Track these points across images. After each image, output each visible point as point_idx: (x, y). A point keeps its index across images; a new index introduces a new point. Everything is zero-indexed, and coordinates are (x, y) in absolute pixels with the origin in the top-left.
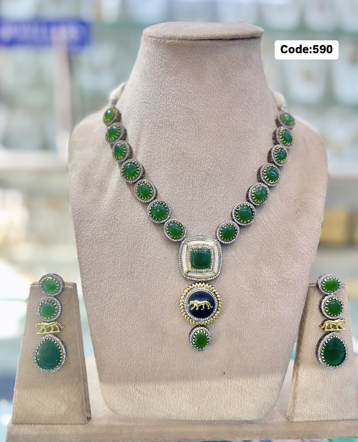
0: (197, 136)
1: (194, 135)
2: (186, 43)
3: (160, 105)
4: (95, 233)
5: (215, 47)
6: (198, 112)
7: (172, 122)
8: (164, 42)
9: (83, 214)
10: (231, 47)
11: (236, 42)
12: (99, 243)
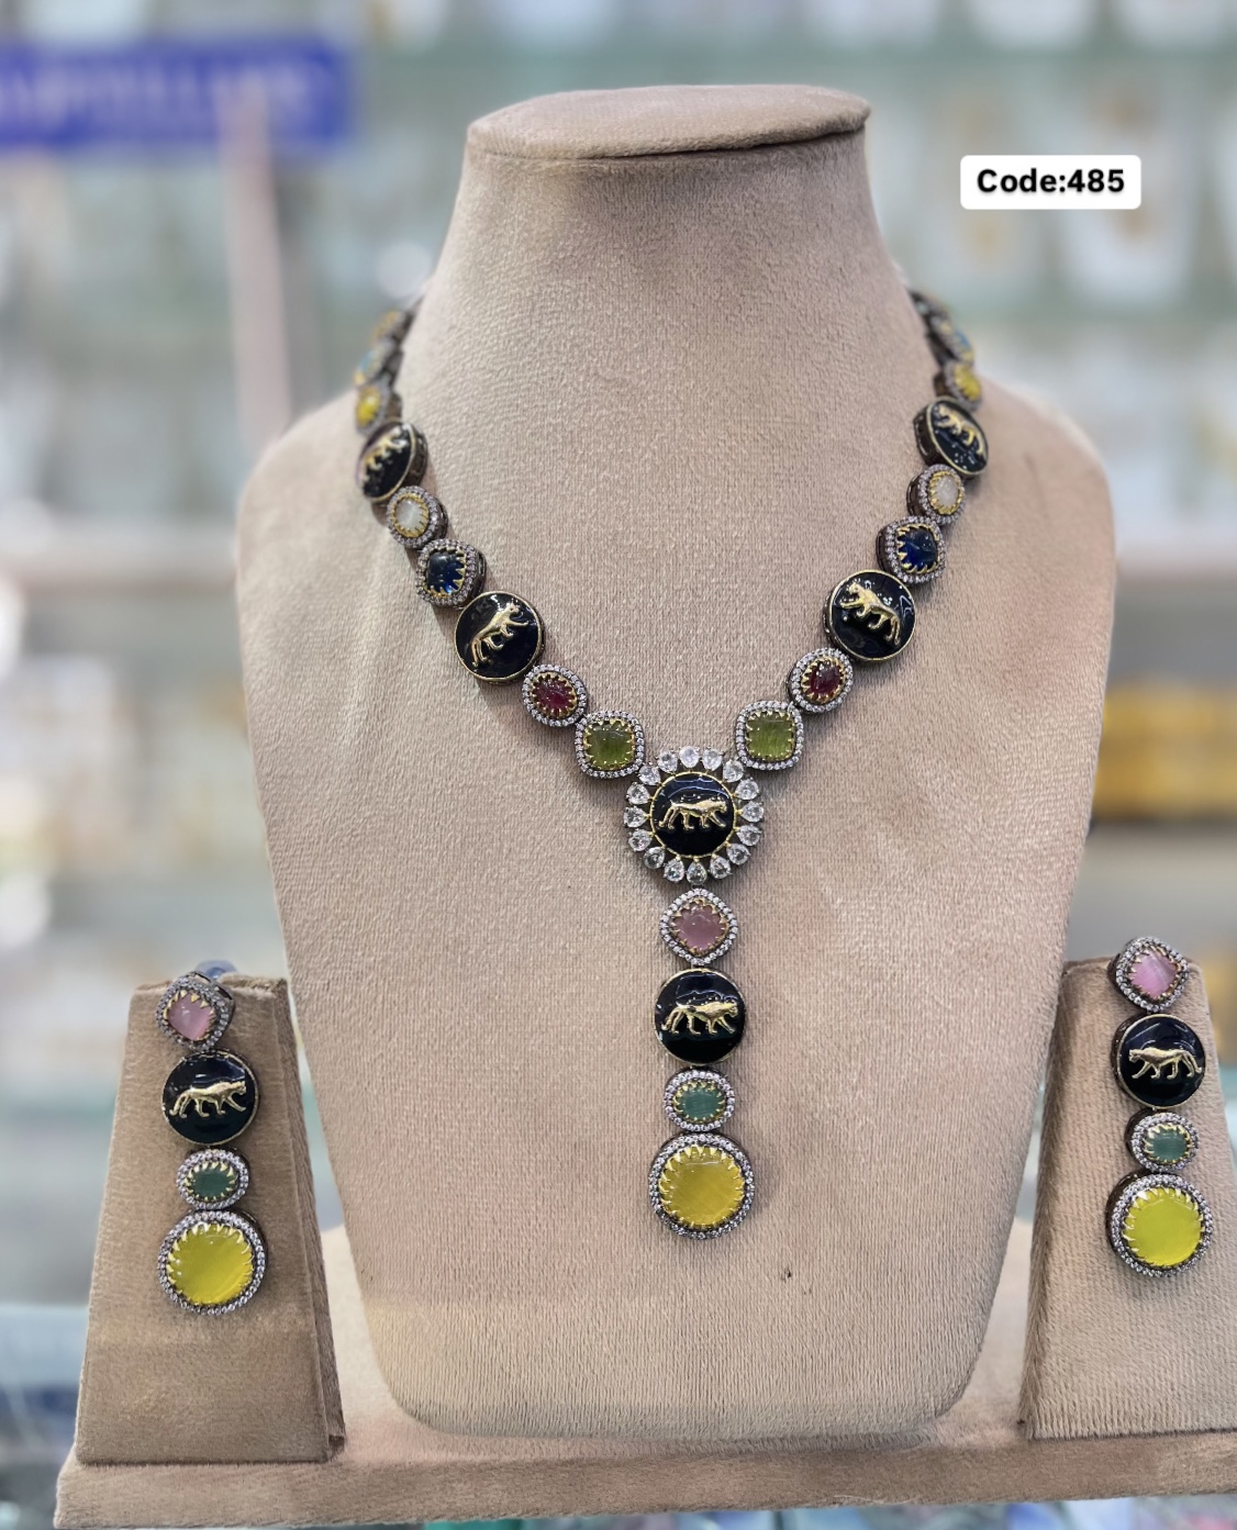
0: (659, 474)
1: (648, 469)
2: (606, 168)
3: (531, 378)
4: (332, 813)
5: (702, 176)
6: (657, 396)
7: (572, 432)
8: (534, 166)
9: (291, 753)
10: (757, 173)
11: (775, 156)
12: (347, 849)
